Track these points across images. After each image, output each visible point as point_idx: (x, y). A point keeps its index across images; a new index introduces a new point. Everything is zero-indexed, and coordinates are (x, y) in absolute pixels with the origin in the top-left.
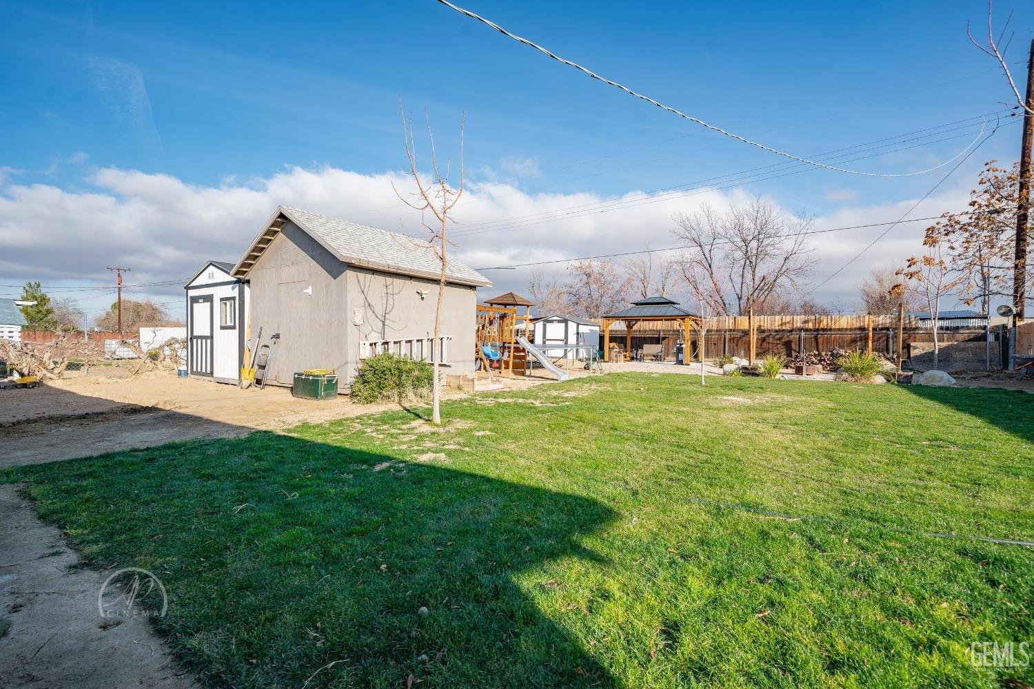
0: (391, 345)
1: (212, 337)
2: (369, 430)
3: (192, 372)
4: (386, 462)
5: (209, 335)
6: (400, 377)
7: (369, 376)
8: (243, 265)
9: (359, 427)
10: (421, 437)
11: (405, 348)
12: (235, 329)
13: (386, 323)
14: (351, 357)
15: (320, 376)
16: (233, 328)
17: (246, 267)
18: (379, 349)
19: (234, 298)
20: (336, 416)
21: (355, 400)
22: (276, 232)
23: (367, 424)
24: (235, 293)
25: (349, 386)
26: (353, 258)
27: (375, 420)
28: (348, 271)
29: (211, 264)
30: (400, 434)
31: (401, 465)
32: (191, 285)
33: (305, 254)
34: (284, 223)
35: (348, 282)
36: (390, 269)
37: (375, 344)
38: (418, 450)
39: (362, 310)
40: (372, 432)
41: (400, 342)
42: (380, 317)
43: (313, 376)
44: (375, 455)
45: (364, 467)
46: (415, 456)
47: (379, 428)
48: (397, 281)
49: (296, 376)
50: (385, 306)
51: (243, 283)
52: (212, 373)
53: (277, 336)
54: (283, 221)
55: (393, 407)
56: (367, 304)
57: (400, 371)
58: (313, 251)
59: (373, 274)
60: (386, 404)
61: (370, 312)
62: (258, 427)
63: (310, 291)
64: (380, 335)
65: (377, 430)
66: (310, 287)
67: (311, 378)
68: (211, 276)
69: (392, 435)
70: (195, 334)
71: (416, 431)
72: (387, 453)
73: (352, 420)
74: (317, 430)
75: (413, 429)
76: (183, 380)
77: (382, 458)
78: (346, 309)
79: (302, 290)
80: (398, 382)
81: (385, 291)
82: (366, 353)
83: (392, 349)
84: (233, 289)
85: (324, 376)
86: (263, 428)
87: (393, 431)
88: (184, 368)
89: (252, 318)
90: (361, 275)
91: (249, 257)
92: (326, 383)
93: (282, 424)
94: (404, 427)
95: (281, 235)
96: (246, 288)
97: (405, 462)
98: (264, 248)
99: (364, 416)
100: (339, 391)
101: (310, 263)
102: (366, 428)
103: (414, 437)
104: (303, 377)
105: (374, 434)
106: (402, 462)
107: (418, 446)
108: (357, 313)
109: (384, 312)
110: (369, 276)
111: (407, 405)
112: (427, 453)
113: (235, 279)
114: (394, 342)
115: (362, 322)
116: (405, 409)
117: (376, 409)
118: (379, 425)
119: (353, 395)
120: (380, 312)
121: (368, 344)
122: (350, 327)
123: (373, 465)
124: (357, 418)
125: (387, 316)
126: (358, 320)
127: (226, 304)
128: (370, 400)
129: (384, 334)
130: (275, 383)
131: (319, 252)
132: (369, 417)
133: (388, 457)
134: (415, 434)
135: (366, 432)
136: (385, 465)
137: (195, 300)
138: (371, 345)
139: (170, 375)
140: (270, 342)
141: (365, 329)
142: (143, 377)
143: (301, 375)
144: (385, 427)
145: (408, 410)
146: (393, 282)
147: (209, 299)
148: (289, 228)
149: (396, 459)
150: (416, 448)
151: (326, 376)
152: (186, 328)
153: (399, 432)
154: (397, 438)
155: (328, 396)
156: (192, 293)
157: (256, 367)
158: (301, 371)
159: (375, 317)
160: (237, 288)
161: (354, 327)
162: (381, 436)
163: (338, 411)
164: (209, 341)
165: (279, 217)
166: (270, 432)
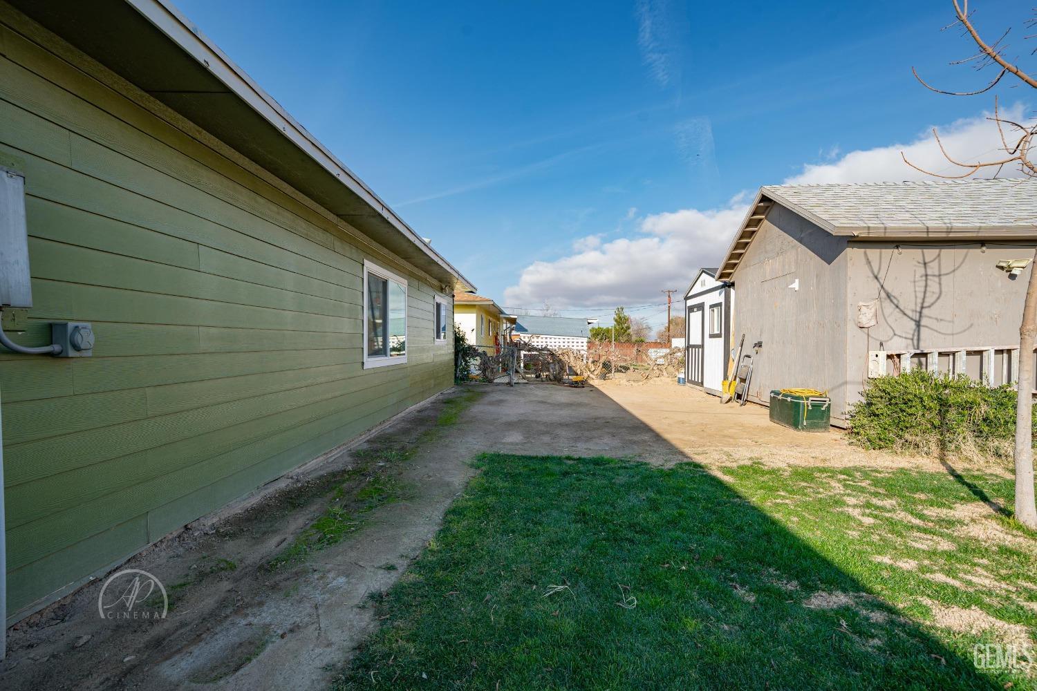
0: (934, 359)
1: (702, 346)
2: (851, 501)
3: (689, 381)
4: (845, 591)
5: (700, 343)
6: (942, 414)
7: (880, 407)
8: (727, 266)
9: (837, 487)
10: (969, 550)
11: (963, 365)
12: (721, 337)
13: (923, 323)
14: (853, 373)
15: (802, 398)
16: (719, 336)
17: (730, 269)
18: (907, 365)
19: (720, 304)
20: (811, 460)
21: (854, 440)
22: (760, 220)
23: (854, 488)
24: (721, 299)
25: (848, 417)
26: (856, 229)
27: (876, 482)
28: (849, 250)
29: (703, 271)
30: (913, 528)
31: (878, 617)
32: (690, 295)
33: (791, 238)
34: (768, 207)
35: (849, 265)
36: (931, 235)
37: (899, 356)
38: (944, 586)
39: (874, 305)
40: (855, 506)
41: (954, 354)
42: (910, 314)
43: (793, 397)
44: (827, 564)
45: (793, 586)
46: (926, 601)
47: (875, 501)
48: (948, 254)
49: (772, 395)
50: (920, 295)
51: (729, 287)
52: (702, 383)
53: (759, 345)
54: (767, 204)
55: (929, 464)
56: (883, 294)
57: (944, 404)
58: (802, 231)
59: (897, 247)
60: (912, 456)
61: (889, 308)
62: (696, 456)
63: (796, 285)
64: (910, 342)
65: (868, 505)
66: (797, 281)
67: (789, 399)
68: (703, 284)
69: (892, 525)
70: (691, 343)
71: (961, 532)
72: (856, 569)
73: (833, 473)
74: (766, 478)
75: (951, 523)
76: (681, 388)
77: (838, 579)
78: (845, 303)
79: (787, 286)
80: (937, 422)
81: (921, 271)
82: (880, 368)
83: (935, 366)
84: (720, 294)
85: (807, 399)
86: (699, 459)
87: (901, 515)
88: (682, 376)
89: (738, 325)
90: (873, 253)
91: (732, 256)
92: (810, 408)
93: (725, 457)
94: (932, 512)
95: (766, 222)
96: (732, 291)
97: (891, 610)
98: (747, 244)
99: (856, 469)
100: (832, 421)
101: (797, 250)
102: (849, 495)
103: (945, 545)
104: (780, 397)
105: (856, 513)
106: (881, 607)
107: (949, 572)
108: (864, 309)
109: (919, 305)
110: (887, 252)
111: (959, 467)
112: (966, 606)
113: (721, 284)
114: (940, 354)
115: (873, 322)
116: (952, 472)
117: (887, 461)
118: (876, 494)
119: (853, 432)
120: (909, 305)
121: (883, 355)
122: (851, 329)
123: (809, 589)
124: (846, 471)
125: (925, 312)
126: (867, 318)
127: (713, 310)
128: (879, 443)
129: (918, 340)
130: (756, 400)
131: (810, 231)
132: (866, 473)
133: (853, 580)
134: (953, 539)
135: (844, 504)
136: (841, 599)
137: (691, 309)
138: (889, 357)
139: (672, 382)
140: (751, 351)
141: (881, 333)
142: (651, 381)
143: (779, 394)
144: (888, 503)
145: (959, 478)
146: (939, 255)
147: (701, 307)
148: (774, 212)
149: (869, 592)
150: (940, 577)
151: (811, 399)
152: (684, 339)
153: (917, 522)
154: (901, 535)
155: (812, 427)
156: (690, 303)
157: (738, 379)
158: (777, 389)
159: (901, 315)
160: (723, 293)
161: (859, 330)
162: (868, 521)
163: (817, 453)
164: (700, 350)
165: (760, 202)
166: (701, 467)
